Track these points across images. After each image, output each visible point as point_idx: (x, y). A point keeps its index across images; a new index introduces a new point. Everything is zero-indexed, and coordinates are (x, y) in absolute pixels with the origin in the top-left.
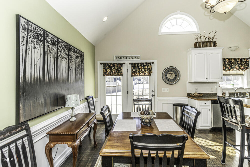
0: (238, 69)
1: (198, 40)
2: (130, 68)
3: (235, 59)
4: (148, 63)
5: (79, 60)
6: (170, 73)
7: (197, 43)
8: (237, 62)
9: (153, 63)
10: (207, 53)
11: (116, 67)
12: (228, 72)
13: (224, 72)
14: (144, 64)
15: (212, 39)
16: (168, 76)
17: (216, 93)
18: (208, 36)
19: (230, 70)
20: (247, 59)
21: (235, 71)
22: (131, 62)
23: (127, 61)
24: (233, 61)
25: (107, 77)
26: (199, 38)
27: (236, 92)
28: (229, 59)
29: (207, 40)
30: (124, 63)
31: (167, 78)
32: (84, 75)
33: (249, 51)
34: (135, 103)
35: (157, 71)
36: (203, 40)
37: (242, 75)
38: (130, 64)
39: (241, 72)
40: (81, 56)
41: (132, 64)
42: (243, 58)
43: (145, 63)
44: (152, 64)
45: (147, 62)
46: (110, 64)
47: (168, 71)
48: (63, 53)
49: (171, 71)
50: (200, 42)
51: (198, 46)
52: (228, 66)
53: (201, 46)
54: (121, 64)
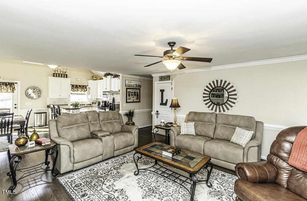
0: (81, 91)
3: (79, 86)
4: (11, 83)
7: (54, 74)
8: (81, 87)
9: (16, 83)
10: (61, 81)
12: (76, 92)
13: (73, 92)
14: (6, 83)
15: (65, 73)
19: (76, 91)
20: (86, 86)
21: (79, 92)
24: (78, 86)
26: (56, 71)
28: (76, 85)
29: (62, 73)
31: (30, 95)
33: (88, 82)
35: (21, 89)
36: (59, 73)
37: (85, 94)
39: (83, 92)
42: (84, 86)
43: (8, 83)
49: (34, 90)
50: (56, 74)
51: (55, 75)
52: (75, 89)
53: (58, 76)
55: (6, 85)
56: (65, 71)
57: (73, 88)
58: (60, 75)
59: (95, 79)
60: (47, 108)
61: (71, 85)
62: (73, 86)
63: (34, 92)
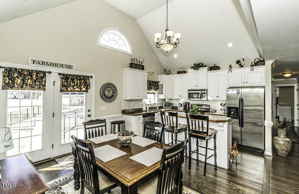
1: (132, 61)
4: (86, 77)
6: (108, 89)
7: (132, 64)
9: (92, 77)
10: (139, 74)
11: (34, 76)
14: (80, 76)
15: (142, 63)
16: (106, 93)
17: (142, 109)
18: (139, 59)
19: (150, 90)
20: (158, 82)
21: (152, 91)
23: (55, 71)
27: (152, 107)
28: (150, 81)
29: (138, 63)
30: (50, 73)
31: (105, 95)
35: (95, 86)
36: (136, 63)
37: (154, 93)
38: (60, 74)
39: (155, 91)
41: (64, 75)
42: (156, 82)
43: (82, 76)
44: (90, 78)
45: (85, 75)
46: (22, 70)
47: (106, 87)
49: (109, 88)
54: (44, 73)
55: (80, 79)
56: (141, 61)
59: (169, 73)
60: (121, 114)
63: (109, 91)
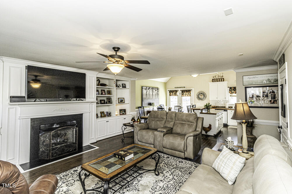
2: (181, 92)
4: (189, 90)
5: (157, 91)
7: (213, 79)
9: (191, 90)
11: (174, 92)
12: (234, 95)
13: (231, 95)
14: (187, 90)
16: (200, 96)
17: (225, 107)
19: (235, 93)
22: (181, 90)
23: (179, 89)
25: (171, 96)
26: (214, 77)
28: (234, 87)
29: (219, 78)
30: (178, 90)
32: (159, 96)
34: (175, 107)
35: (194, 93)
36: (217, 78)
40: (158, 89)
46: (172, 90)
48: (151, 91)
49: (201, 94)
50: (215, 79)
51: (214, 81)
52: (233, 91)
53: (216, 81)
54: (177, 91)
55: (187, 92)
56: (222, 76)
57: (230, 91)
58: (218, 80)
61: (228, 87)
62: (231, 88)
63: (201, 96)
